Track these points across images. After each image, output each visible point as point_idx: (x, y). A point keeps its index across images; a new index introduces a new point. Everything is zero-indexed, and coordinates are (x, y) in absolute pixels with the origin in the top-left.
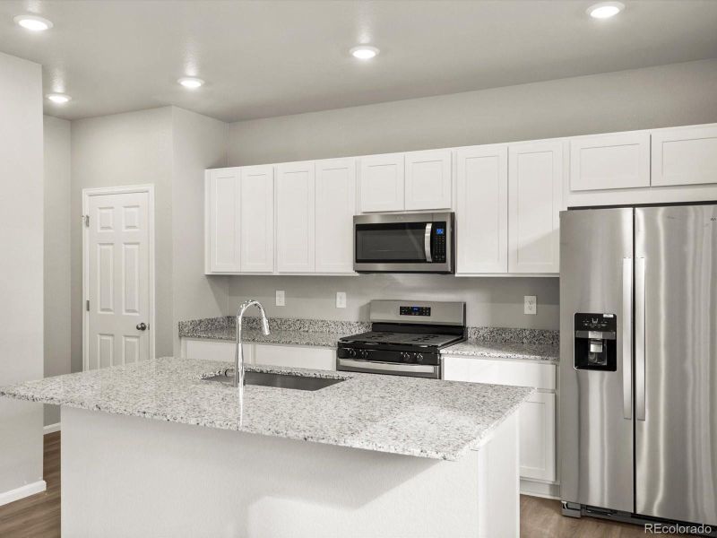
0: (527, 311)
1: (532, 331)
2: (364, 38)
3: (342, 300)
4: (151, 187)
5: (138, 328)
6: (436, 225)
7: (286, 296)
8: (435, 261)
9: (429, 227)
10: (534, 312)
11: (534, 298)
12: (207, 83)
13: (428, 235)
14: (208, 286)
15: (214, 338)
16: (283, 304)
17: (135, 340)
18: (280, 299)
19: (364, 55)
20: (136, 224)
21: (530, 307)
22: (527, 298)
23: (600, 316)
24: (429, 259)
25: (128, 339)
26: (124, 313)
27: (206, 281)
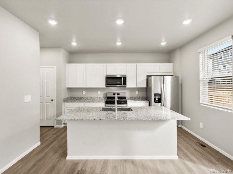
0: (137, 94)
1: (138, 97)
2: (119, 40)
3: (99, 92)
4: (55, 67)
5: (51, 101)
6: (124, 78)
7: (85, 92)
8: (123, 85)
9: (122, 78)
10: (138, 94)
11: (138, 91)
12: (78, 44)
13: (122, 80)
14: (67, 90)
15: (73, 102)
16: (84, 94)
17: (50, 104)
18: (84, 92)
19: (119, 44)
20: (50, 75)
21: (137, 93)
22: (137, 91)
23: (158, 94)
24: (123, 84)
25: (47, 104)
26: (46, 97)
27: (66, 89)
